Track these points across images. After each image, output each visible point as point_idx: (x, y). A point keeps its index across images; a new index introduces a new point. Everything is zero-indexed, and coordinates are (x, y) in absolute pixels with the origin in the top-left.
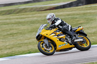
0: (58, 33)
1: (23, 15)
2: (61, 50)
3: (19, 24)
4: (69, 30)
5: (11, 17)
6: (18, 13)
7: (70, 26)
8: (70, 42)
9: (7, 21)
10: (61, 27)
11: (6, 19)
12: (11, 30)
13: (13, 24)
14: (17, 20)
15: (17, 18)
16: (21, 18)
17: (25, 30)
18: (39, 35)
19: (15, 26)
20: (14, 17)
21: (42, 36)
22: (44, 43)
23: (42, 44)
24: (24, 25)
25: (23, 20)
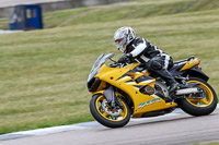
0: (138, 74)
1: (210, 14)
2: (144, 115)
3: (201, 35)
4: (166, 66)
5: (182, 19)
6: (197, 10)
7: (168, 58)
8: (166, 94)
9: (174, 28)
10: (146, 60)
11: (170, 24)
12: (180, 47)
13: (185, 36)
14: (195, 26)
15: (195, 22)
16: (205, 21)
17: (212, 48)
18: (93, 79)
19: (190, 40)
20: (188, 19)
21: (100, 81)
22: (105, 97)
23: (101, 101)
24: (212, 38)
25: (209, 26)
